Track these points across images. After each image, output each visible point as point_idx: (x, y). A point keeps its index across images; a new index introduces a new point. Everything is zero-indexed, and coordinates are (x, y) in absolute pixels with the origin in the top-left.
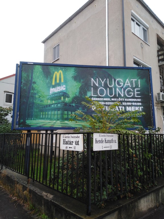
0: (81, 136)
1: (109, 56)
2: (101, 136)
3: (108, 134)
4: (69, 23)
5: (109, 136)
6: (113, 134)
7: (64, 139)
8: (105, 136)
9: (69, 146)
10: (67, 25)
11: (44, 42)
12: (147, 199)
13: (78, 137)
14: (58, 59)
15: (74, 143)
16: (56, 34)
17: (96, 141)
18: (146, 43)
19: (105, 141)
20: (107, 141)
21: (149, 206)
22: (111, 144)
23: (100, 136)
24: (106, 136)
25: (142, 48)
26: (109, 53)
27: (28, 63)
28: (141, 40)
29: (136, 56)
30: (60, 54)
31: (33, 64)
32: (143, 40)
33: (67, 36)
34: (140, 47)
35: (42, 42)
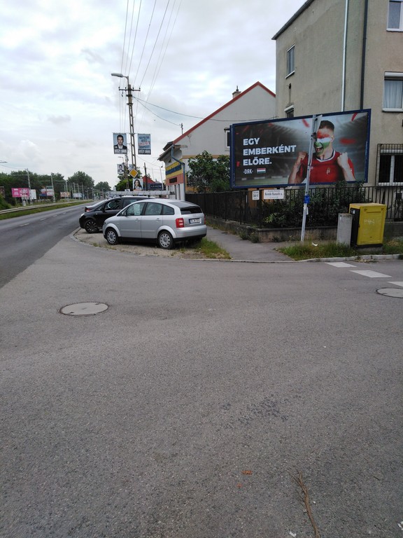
4: (306, 11)
5: (276, 191)
6: (280, 190)
7: (253, 194)
8: (272, 191)
9: (255, 197)
10: (304, 14)
11: (276, 38)
13: (258, 192)
14: (293, 74)
16: (291, 27)
17: (266, 194)
19: (273, 194)
22: (278, 195)
23: (269, 191)
29: (392, 70)
30: (296, 65)
33: (304, 35)
35: (273, 38)
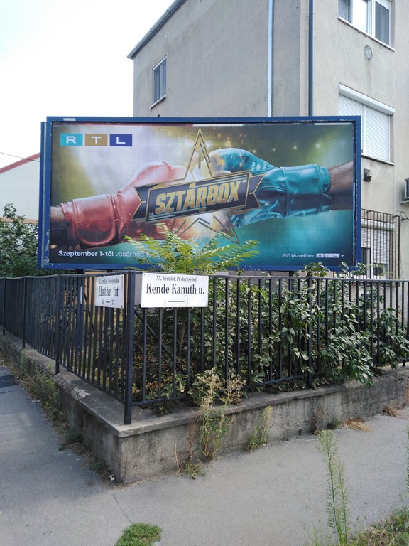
0: (121, 278)
1: (274, 87)
2: (162, 278)
3: (181, 276)
4: (187, 3)
5: (183, 279)
6: (194, 277)
7: (100, 285)
8: (172, 279)
9: (106, 298)
11: (133, 56)
12: (282, 411)
13: (117, 281)
14: (164, 99)
15: (112, 294)
16: (159, 34)
17: (148, 288)
18: (381, 44)
19: (174, 288)
20: (177, 290)
21: (288, 425)
22: (189, 296)
23: (159, 278)
24: (176, 279)
25: (369, 59)
26: (275, 78)
27: (65, 120)
28: (367, 39)
29: (346, 84)
30: (168, 86)
31: (74, 120)
32: (374, 38)
33: (184, 39)
34: (363, 57)
35: (128, 57)
